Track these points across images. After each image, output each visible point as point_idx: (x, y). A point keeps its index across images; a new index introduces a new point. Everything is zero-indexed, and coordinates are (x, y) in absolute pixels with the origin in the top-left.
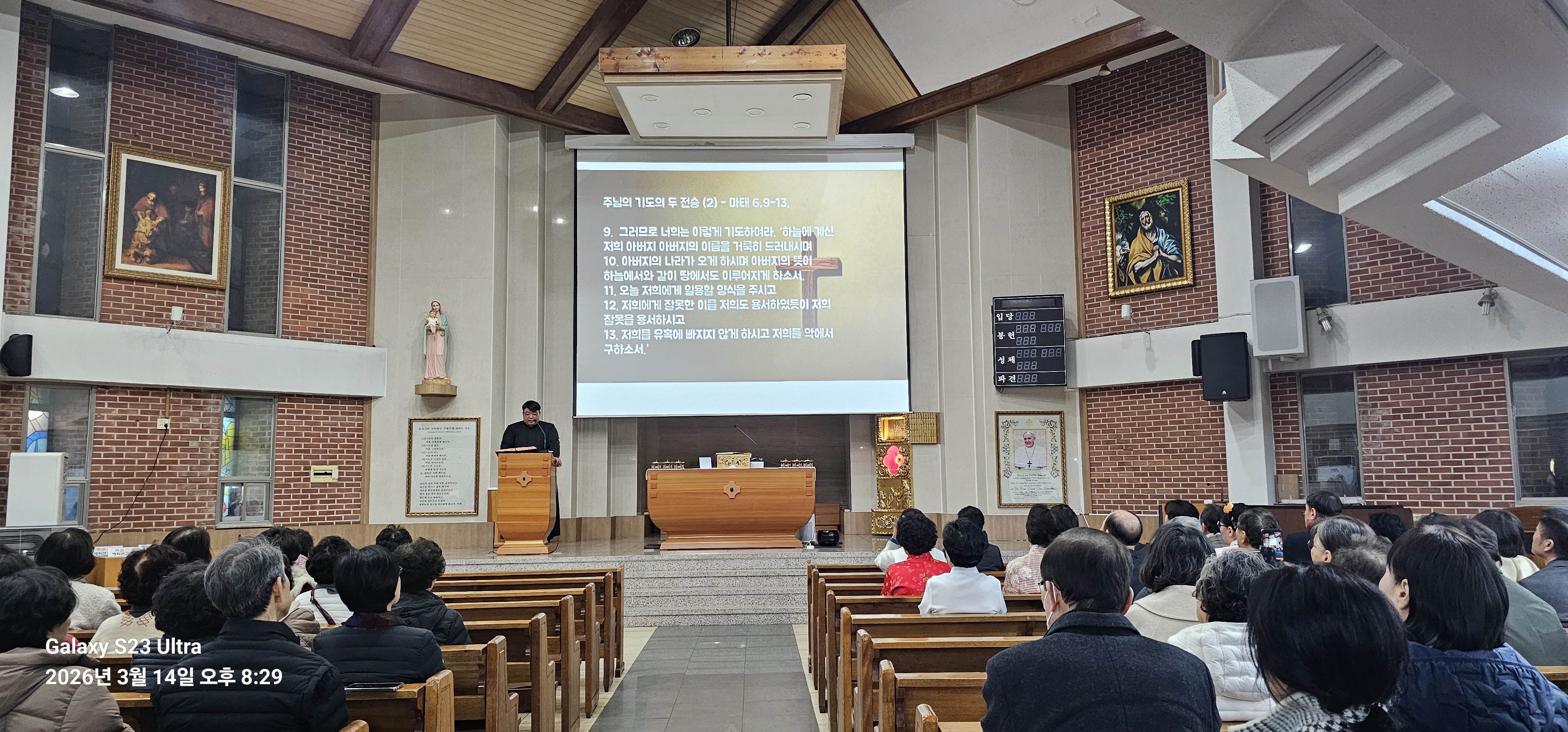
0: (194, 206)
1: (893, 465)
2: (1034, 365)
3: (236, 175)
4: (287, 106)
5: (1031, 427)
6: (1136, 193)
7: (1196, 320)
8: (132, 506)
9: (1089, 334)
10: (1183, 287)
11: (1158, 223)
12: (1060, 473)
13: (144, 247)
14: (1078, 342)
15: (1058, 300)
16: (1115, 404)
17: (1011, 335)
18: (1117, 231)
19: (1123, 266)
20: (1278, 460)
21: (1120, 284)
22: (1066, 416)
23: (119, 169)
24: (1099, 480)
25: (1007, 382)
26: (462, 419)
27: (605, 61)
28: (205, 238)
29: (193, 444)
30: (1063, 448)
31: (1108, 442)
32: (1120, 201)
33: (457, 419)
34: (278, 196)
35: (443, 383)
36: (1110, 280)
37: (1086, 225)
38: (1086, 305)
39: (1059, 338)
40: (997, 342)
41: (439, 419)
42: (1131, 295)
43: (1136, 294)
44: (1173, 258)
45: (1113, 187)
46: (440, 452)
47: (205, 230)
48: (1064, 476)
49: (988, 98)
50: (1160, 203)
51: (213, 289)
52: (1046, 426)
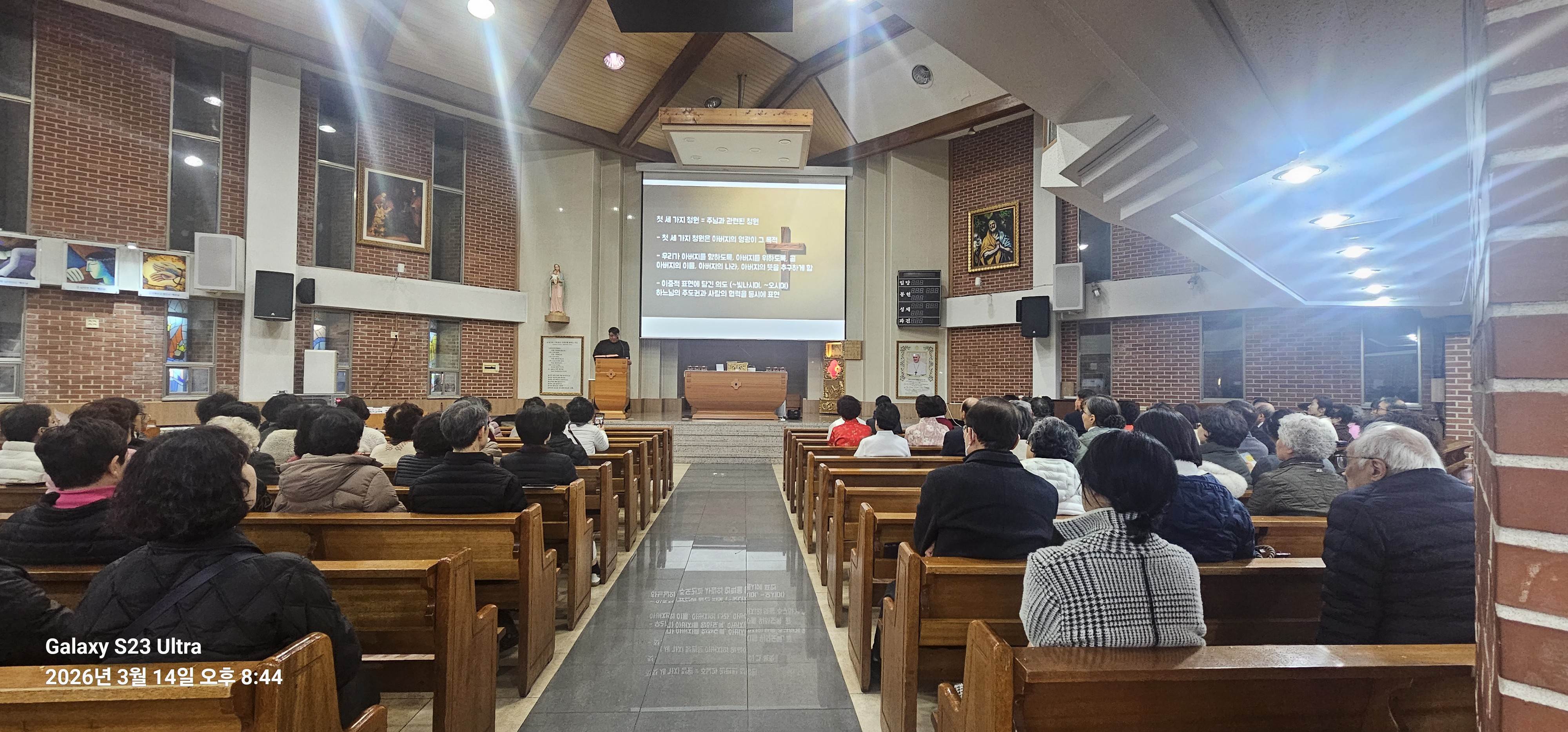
0: (409, 203)
1: (834, 372)
2: (921, 313)
3: (435, 183)
4: (466, 139)
5: (918, 351)
6: (987, 209)
7: (1020, 288)
8: (377, 384)
9: (955, 295)
10: (1013, 267)
11: (1000, 228)
12: (934, 378)
13: (380, 226)
14: (948, 300)
15: (937, 274)
16: (969, 338)
17: (908, 294)
19: (977, 254)
20: (1063, 373)
21: (975, 265)
22: (939, 344)
23: (363, 177)
25: (905, 322)
26: (573, 337)
27: (662, 116)
28: (417, 223)
29: (412, 348)
30: (936, 364)
31: (963, 361)
32: (977, 213)
33: (570, 337)
34: (461, 196)
35: (561, 315)
37: (956, 227)
38: (954, 276)
39: (937, 297)
40: (900, 298)
41: (559, 337)
42: (981, 271)
43: (984, 271)
44: (1008, 249)
45: (974, 204)
47: (417, 216)
48: (936, 380)
49: (900, 146)
50: (1002, 216)
51: (422, 254)
52: (927, 350)
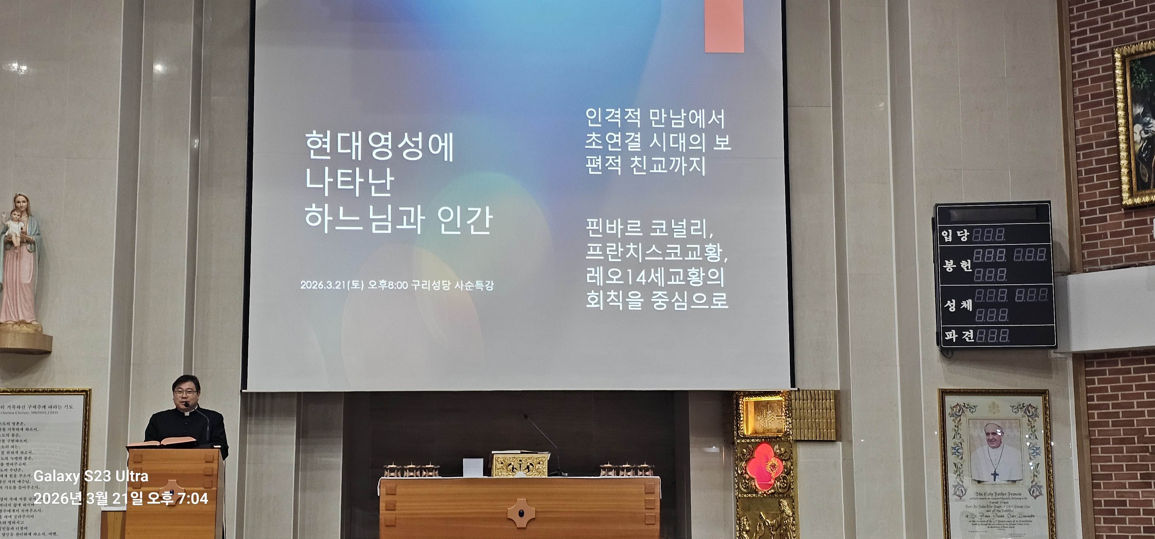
1: (764, 476)
2: (1004, 314)
5: (996, 416)
9: (1090, 266)
12: (1044, 491)
14: (1072, 279)
15: (1040, 211)
16: (1133, 379)
17: (965, 265)
18: (1134, 102)
19: (1145, 157)
21: (1139, 187)
22: (1052, 399)
24: (1107, 503)
25: (960, 340)
26: (60, 392)
30: (1049, 450)
31: (1122, 441)
32: (1138, 53)
33: (52, 392)
35: (31, 330)
36: (1125, 179)
37: (1080, 91)
38: (1084, 218)
39: (1042, 272)
40: (942, 275)
41: (20, 392)
45: (1128, 31)
46: (22, 447)
48: (1050, 496)
52: (1020, 414)
